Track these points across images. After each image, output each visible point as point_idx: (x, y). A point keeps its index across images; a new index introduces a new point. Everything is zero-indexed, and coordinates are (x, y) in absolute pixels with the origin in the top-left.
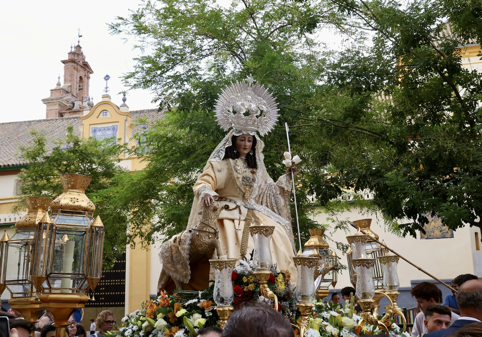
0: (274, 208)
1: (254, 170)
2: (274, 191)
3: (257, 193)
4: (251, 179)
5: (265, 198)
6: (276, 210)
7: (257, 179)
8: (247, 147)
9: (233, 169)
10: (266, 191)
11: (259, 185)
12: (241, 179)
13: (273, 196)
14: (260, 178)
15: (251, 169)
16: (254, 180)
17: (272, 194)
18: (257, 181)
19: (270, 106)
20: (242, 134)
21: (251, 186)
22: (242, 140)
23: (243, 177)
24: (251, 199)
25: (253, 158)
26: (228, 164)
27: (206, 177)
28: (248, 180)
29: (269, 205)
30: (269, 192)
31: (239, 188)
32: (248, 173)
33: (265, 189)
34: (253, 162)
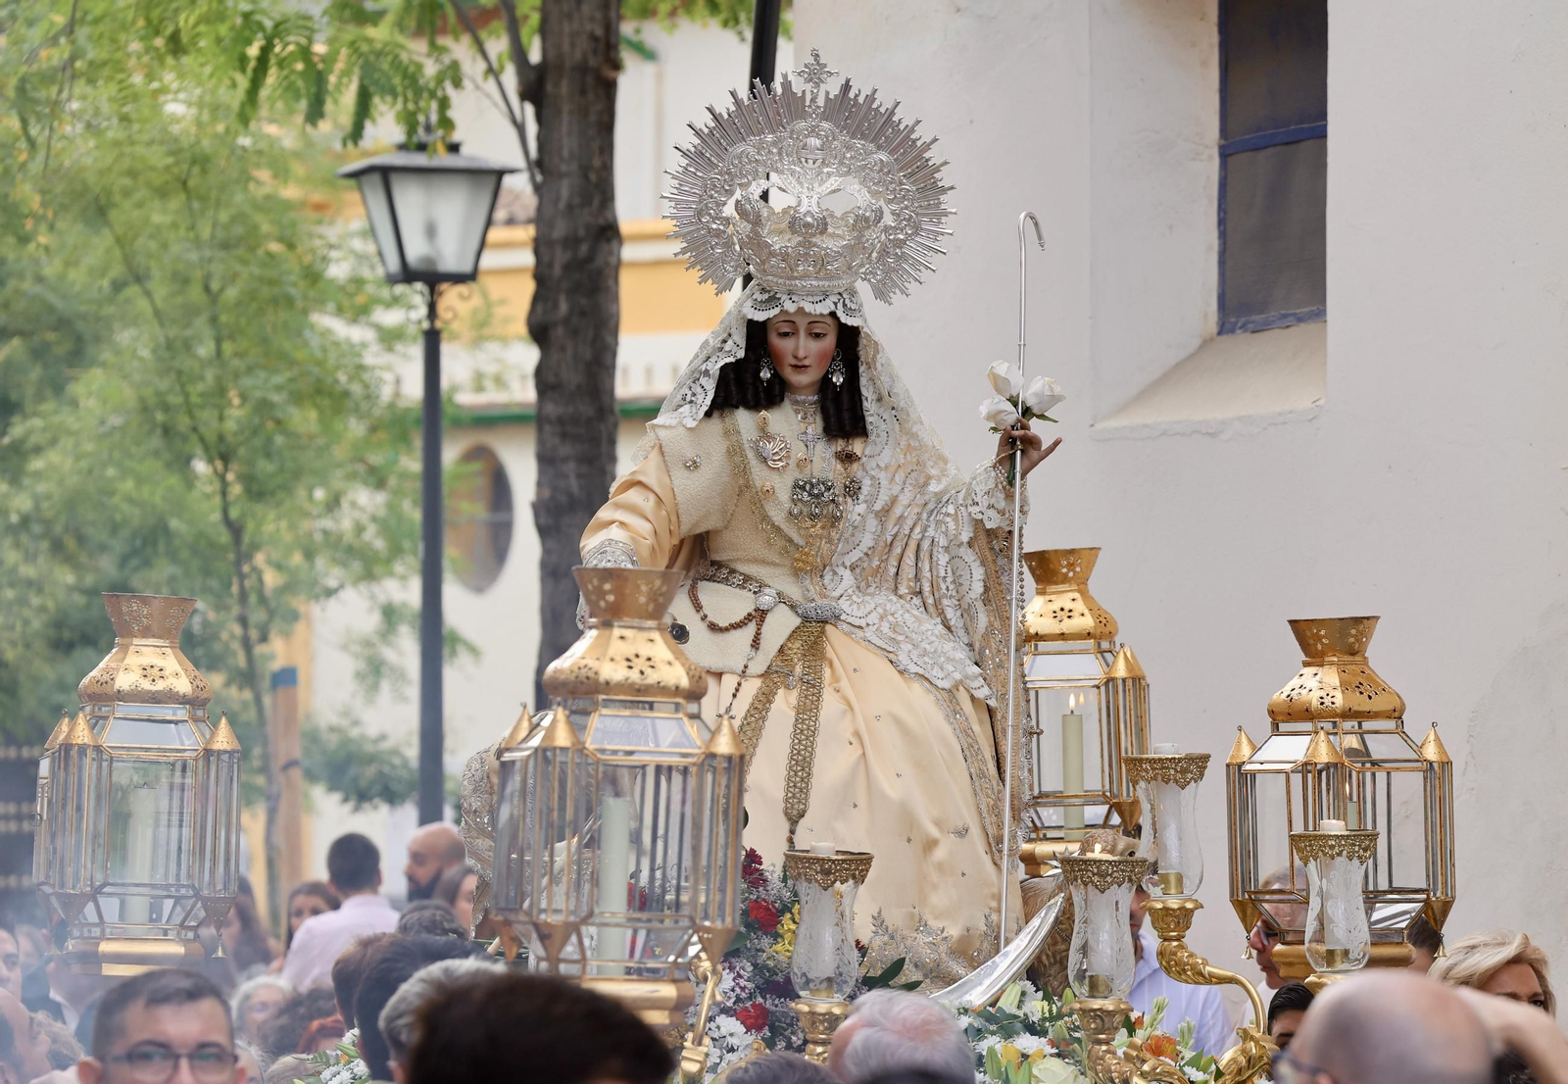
0: (945, 602)
1: (857, 446)
2: (952, 525)
3: (867, 541)
4: (838, 489)
5: (909, 559)
6: (950, 613)
7: (866, 483)
8: (806, 362)
9: (750, 455)
10: (918, 530)
11: (878, 507)
12: (784, 494)
13: (947, 549)
14: (883, 476)
15: (840, 445)
16: (852, 490)
17: (942, 541)
18: (865, 490)
19: (912, 174)
20: (776, 311)
21: (835, 520)
22: (786, 335)
23: (798, 487)
24: (841, 571)
25: (845, 397)
26: (727, 433)
27: (633, 496)
28: (817, 496)
29: (927, 588)
30: (931, 532)
31: (778, 529)
32: (823, 460)
33: (910, 523)
34: (846, 416)
